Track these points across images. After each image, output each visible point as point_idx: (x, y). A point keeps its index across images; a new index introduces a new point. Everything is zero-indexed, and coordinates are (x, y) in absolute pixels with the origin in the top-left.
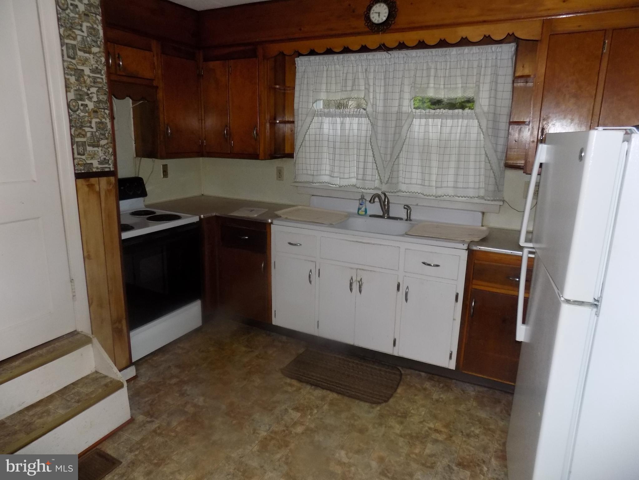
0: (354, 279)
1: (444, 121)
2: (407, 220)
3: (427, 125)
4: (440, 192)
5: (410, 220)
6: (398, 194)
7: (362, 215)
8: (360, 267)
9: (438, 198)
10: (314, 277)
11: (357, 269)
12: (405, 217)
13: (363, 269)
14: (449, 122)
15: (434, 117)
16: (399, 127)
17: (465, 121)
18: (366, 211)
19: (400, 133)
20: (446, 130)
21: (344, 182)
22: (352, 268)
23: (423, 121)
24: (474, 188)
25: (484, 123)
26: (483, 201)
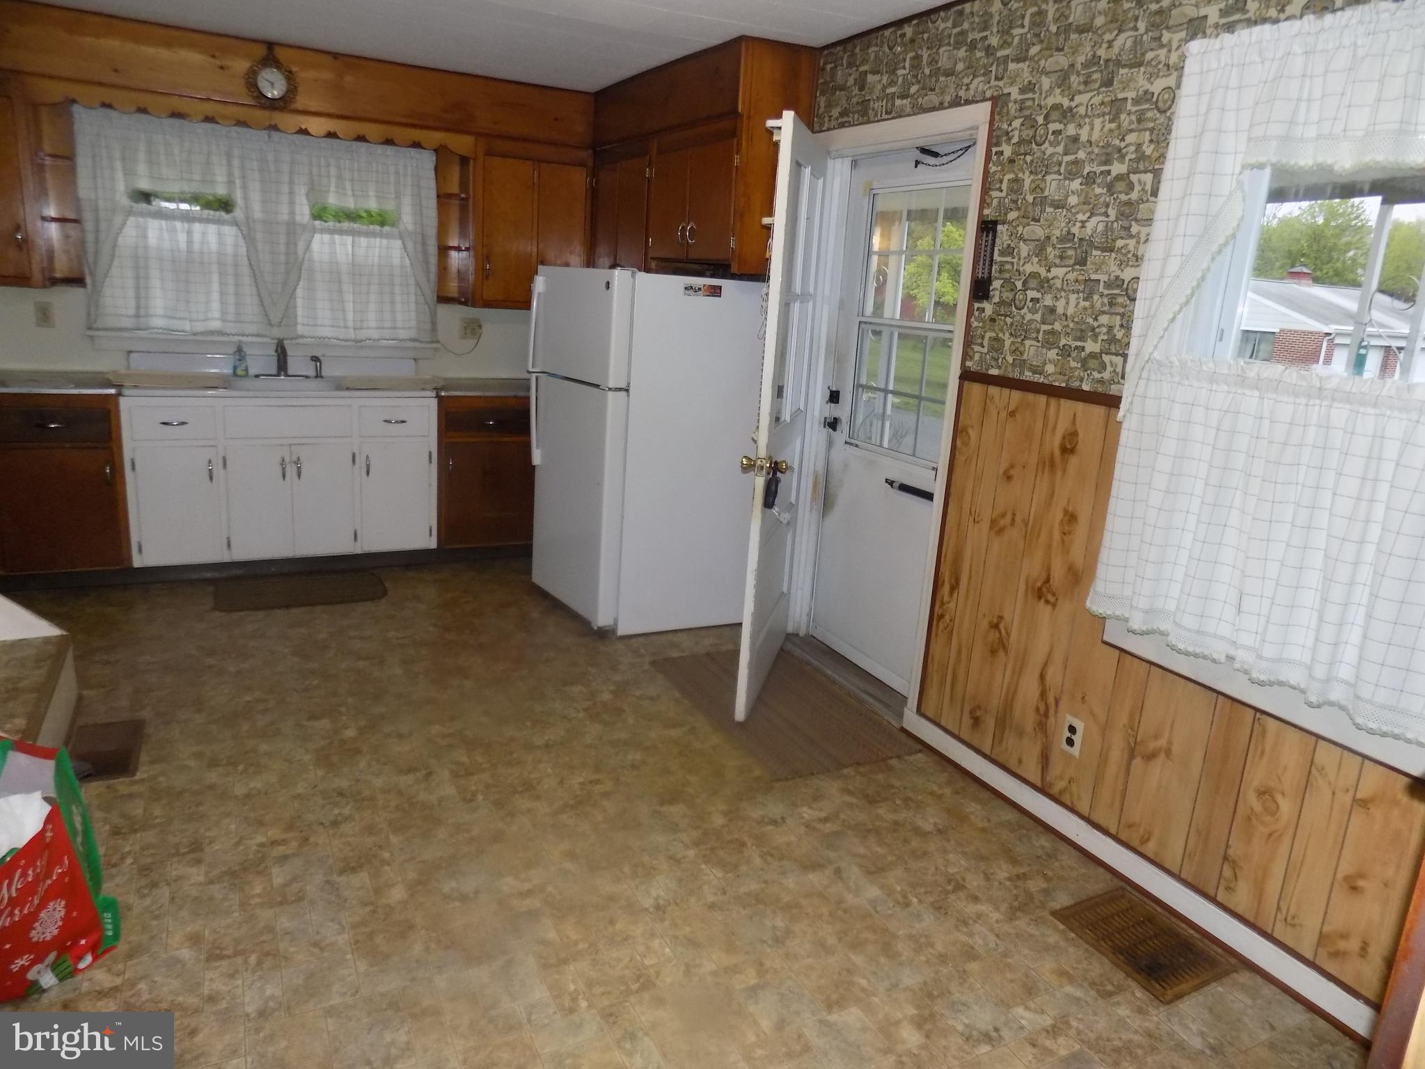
0: (287, 460)
1: (357, 239)
2: (316, 377)
3: (332, 243)
4: (362, 335)
5: (322, 377)
6: (298, 341)
7: (241, 376)
8: (295, 441)
9: (359, 344)
10: (219, 472)
11: (291, 445)
12: (312, 373)
13: (300, 444)
14: (363, 241)
15: (342, 232)
16: (291, 243)
17: (385, 241)
18: (247, 370)
19: (296, 253)
20: (361, 252)
21: (199, 327)
22: (282, 445)
23: (326, 237)
24: (404, 328)
25: (410, 245)
26: (417, 344)
